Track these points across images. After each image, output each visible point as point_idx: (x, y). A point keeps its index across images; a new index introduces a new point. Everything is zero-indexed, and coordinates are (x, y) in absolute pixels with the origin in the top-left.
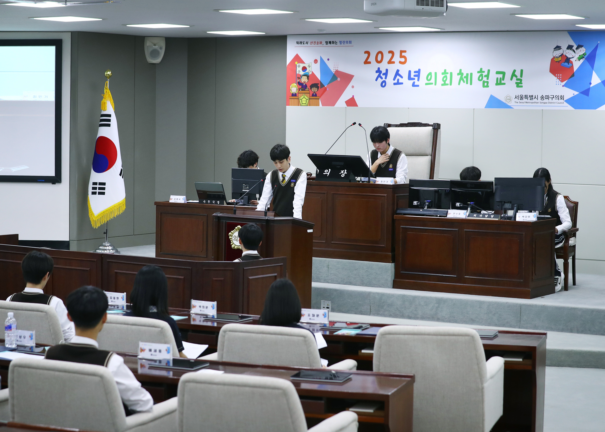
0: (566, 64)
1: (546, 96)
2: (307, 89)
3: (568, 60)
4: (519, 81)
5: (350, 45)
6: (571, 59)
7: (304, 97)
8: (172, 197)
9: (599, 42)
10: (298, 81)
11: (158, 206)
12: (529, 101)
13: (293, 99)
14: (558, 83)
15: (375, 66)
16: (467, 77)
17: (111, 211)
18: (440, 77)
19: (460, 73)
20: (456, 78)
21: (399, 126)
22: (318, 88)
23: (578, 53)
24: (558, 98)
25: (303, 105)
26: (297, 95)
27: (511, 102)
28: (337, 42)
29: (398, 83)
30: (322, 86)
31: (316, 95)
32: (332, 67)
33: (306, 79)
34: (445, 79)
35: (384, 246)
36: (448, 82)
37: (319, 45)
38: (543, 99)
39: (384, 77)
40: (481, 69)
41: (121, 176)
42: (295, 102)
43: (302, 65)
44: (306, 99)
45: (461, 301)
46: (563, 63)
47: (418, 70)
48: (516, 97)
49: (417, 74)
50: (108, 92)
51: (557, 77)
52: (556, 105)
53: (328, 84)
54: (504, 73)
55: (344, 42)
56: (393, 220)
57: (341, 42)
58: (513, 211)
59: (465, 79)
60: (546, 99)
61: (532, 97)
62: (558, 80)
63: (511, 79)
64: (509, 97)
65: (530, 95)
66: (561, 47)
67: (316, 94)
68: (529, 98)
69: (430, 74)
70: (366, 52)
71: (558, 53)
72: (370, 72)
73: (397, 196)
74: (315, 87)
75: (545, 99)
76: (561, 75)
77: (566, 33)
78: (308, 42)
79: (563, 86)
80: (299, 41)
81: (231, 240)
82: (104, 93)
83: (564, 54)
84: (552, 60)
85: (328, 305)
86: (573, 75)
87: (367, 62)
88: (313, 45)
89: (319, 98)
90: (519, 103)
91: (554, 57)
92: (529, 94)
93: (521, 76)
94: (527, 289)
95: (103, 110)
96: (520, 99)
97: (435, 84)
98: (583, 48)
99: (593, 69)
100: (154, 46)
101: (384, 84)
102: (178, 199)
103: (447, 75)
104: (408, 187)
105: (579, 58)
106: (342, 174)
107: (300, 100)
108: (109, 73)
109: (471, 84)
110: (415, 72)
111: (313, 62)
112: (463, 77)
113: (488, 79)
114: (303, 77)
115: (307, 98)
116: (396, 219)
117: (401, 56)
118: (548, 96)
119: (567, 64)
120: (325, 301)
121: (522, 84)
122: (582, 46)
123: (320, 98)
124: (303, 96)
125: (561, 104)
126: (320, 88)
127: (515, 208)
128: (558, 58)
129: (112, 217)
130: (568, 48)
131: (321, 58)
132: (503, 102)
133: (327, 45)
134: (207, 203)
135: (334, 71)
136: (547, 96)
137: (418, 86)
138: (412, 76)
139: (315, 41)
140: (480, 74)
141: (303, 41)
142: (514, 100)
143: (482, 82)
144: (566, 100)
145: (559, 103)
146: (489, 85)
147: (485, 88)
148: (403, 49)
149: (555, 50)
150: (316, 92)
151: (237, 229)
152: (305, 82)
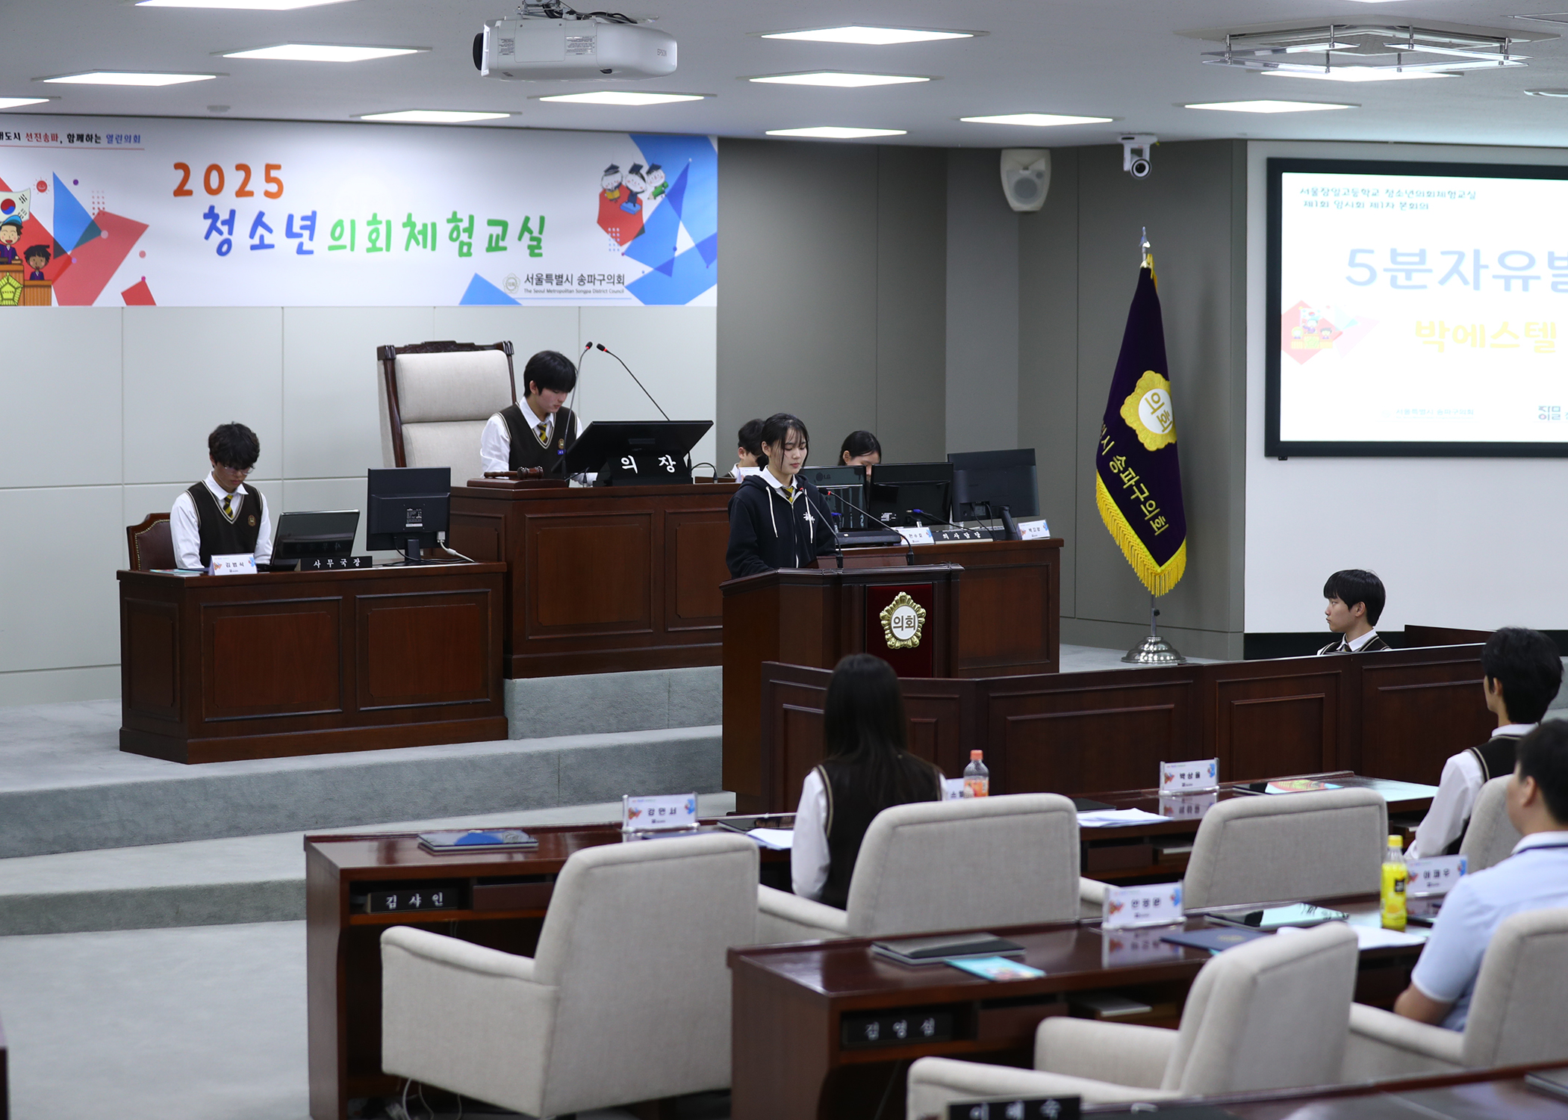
0: (630, 206)
1: (588, 276)
2: (17, 260)
3: (633, 197)
4: (535, 243)
5: (137, 145)
7: (9, 283)
9: (690, 160)
12: (554, 287)
14: (615, 248)
15: (202, 200)
16: (424, 232)
18: (363, 231)
19: (409, 223)
20: (400, 234)
22: (47, 256)
23: (651, 182)
24: (612, 281)
25: (4, 303)
27: (517, 288)
28: (99, 138)
29: (262, 246)
30: (59, 250)
31: (41, 277)
32: (89, 201)
33: (13, 232)
34: (374, 236)
36: (381, 243)
37: (51, 143)
38: (583, 284)
39: (225, 229)
40: (455, 214)
44: (14, 287)
46: (624, 204)
47: (310, 214)
48: (528, 279)
49: (308, 223)
51: (610, 234)
52: (608, 295)
53: (76, 246)
54: (504, 225)
55: (119, 138)
57: (110, 138)
59: (420, 238)
60: (589, 284)
61: (561, 279)
62: (613, 241)
63: (520, 238)
64: (513, 278)
65: (557, 275)
66: (619, 167)
67: (41, 274)
68: (555, 282)
69: (339, 223)
70: (178, 166)
71: (612, 181)
72: (190, 217)
74: (39, 256)
76: (618, 230)
77: (627, 135)
78: (19, 134)
79: (623, 254)
83: (624, 183)
84: (602, 196)
86: (642, 231)
87: (181, 191)
88: (34, 143)
89: (50, 283)
90: (533, 291)
91: (604, 191)
92: (554, 272)
93: (541, 232)
96: (537, 284)
97: (352, 249)
98: (661, 171)
99: (680, 216)
101: (225, 248)
103: (379, 226)
105: (654, 194)
109: (433, 248)
110: (304, 218)
111: (36, 187)
112: (416, 232)
113: (470, 237)
114: (3, 228)
115: (16, 285)
118: (593, 277)
119: (632, 205)
122: (657, 168)
123: (53, 283)
124: (5, 279)
125: (618, 294)
126: (54, 258)
128: (613, 191)
130: (631, 171)
131: (55, 178)
132: (500, 291)
133: (71, 145)
135: (94, 214)
137: (311, 252)
138: (296, 229)
139: (38, 132)
140: (452, 225)
141: (7, 131)
142: (524, 285)
143: (457, 243)
144: (625, 284)
145: (614, 292)
146: (472, 251)
147: (464, 259)
148: (272, 162)
149: (608, 173)
150: (41, 267)
151: (902, 600)
152: (9, 242)
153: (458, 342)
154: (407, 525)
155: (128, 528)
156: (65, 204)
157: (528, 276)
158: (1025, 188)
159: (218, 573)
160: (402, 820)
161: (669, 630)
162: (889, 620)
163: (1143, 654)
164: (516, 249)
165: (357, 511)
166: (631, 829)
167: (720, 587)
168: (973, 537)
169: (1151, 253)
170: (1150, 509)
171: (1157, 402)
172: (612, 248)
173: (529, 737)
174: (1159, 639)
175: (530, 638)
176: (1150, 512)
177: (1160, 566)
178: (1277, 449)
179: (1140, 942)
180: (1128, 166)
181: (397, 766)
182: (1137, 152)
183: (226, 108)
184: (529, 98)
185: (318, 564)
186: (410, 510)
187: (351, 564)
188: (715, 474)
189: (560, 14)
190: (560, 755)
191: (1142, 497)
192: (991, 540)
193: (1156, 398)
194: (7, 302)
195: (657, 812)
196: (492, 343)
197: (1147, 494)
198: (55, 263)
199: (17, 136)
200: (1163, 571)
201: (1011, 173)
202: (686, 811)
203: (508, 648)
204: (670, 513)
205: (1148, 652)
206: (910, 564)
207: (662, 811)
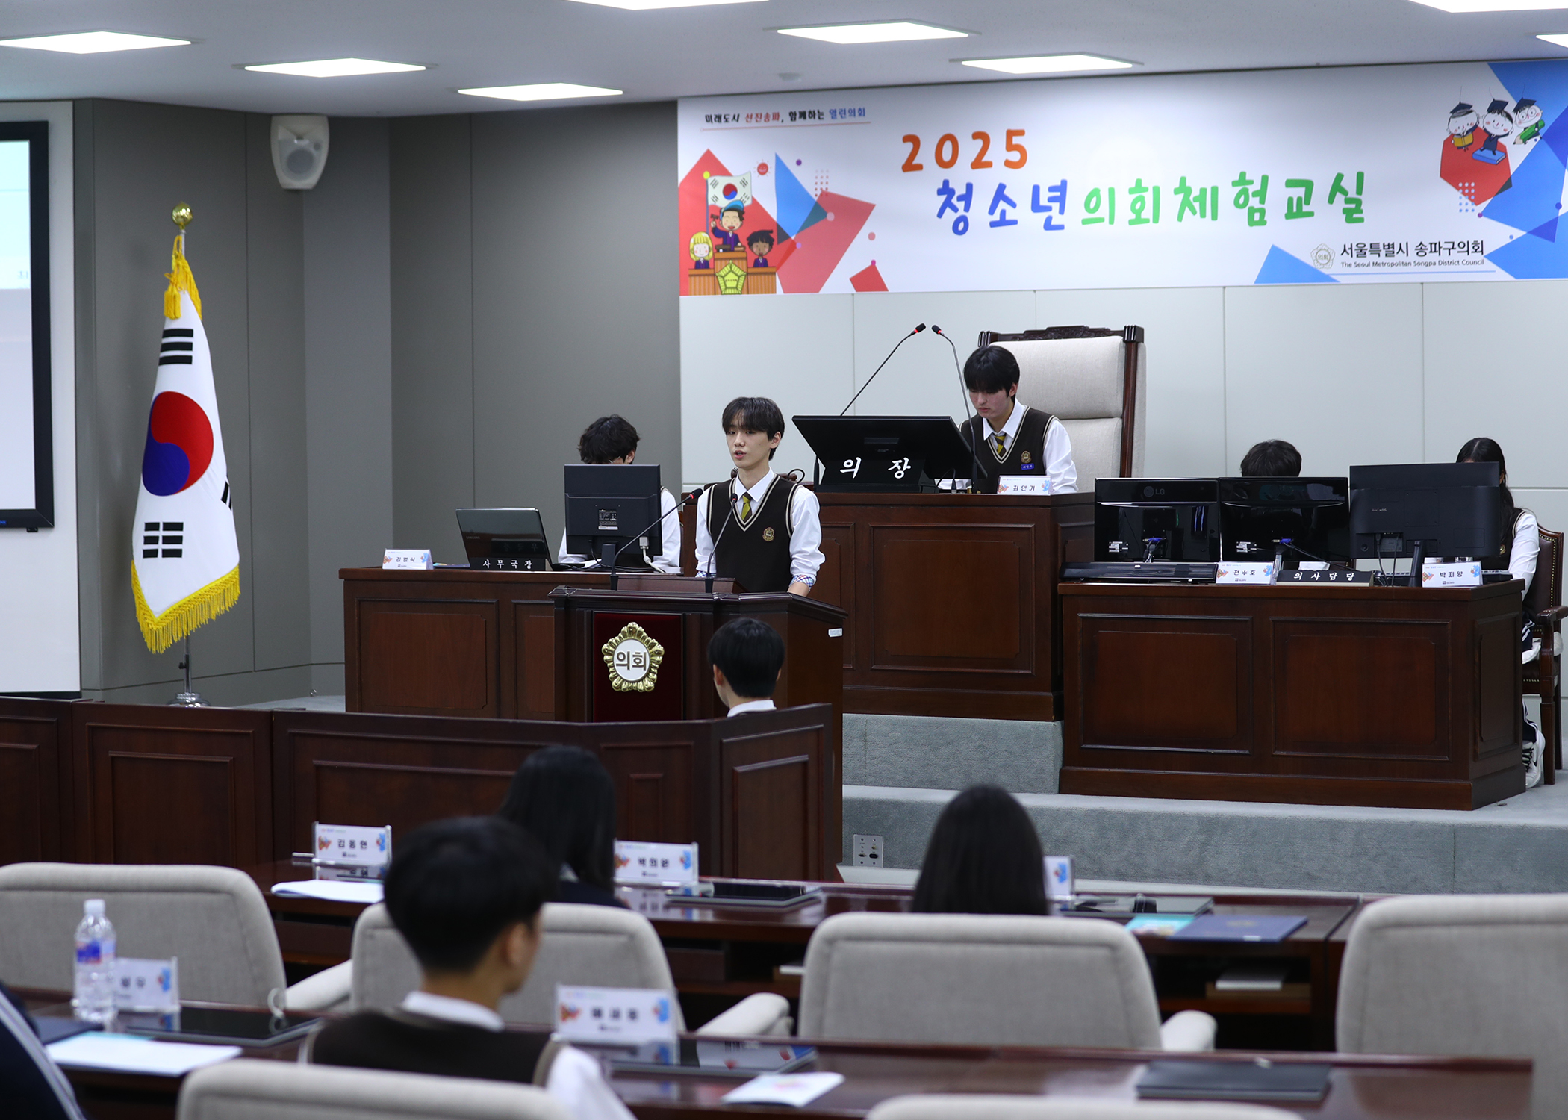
0: (1487, 153)
1: (1431, 244)
2: (740, 247)
3: (1492, 142)
4: (1353, 206)
5: (861, 119)
6: (1500, 140)
7: (731, 271)
8: (389, 553)
10: (713, 224)
11: (349, 580)
12: (1383, 258)
13: (700, 275)
14: (1467, 207)
15: (933, 175)
16: (1201, 198)
17: (200, 602)
18: (1124, 201)
19: (1183, 188)
20: (1171, 203)
21: (1022, 337)
22: (771, 242)
23: (1520, 122)
24: (1466, 249)
25: (728, 291)
26: (711, 266)
27: (1331, 262)
28: (822, 114)
29: (1003, 222)
30: (783, 236)
31: (765, 264)
32: (811, 182)
33: (735, 219)
34: (1138, 206)
35: (1030, 672)
36: (1148, 213)
37: (772, 123)
38: (1424, 254)
39: (961, 205)
40: (1243, 175)
41: (225, 502)
42: (704, 286)
43: (723, 181)
44: (737, 275)
45: (1274, 822)
46: (1478, 152)
47: (1059, 184)
48: (1345, 250)
49: (1058, 194)
50: (183, 268)
51: (1461, 191)
52: (1461, 267)
53: (799, 231)
54: (1308, 185)
55: (843, 112)
56: (1056, 599)
57: (833, 113)
58: (1412, 559)
59: (1197, 205)
60: (1432, 254)
61: (1391, 249)
62: (1465, 200)
63: (1331, 200)
64: (1324, 249)
65: (1386, 244)
66: (1471, 106)
67: (765, 261)
68: (1383, 253)
69: (1095, 193)
70: (907, 138)
71: (1464, 123)
72: (922, 192)
73: (1062, 528)
74: (763, 241)
75: (1428, 252)
76: (1473, 185)
77: (1486, 64)
78: (739, 116)
79: (1480, 215)
80: (713, 113)
81: (608, 664)
82: (170, 271)
83: (1481, 126)
84: (1448, 143)
85: (873, 848)
86: (1508, 184)
87: (910, 166)
88: (753, 123)
89: (773, 270)
90: (1353, 265)
91: (1452, 136)
92: (1382, 240)
93: (1359, 190)
94: (1461, 782)
95: (172, 319)
96: (1357, 256)
97: (1111, 221)
98: (1534, 106)
99: (1565, 166)
100: (296, 141)
101: (961, 226)
102: (409, 560)
103: (1144, 194)
104: (1091, 503)
105: (1523, 137)
106: (896, 469)
107: (720, 279)
108: (185, 212)
109: (1214, 217)
110: (1051, 189)
111: (756, 170)
112: (1191, 198)
113: (1262, 201)
114: (726, 214)
115: (740, 272)
116: (1062, 595)
117: (1010, 147)
118: (1437, 246)
119: (1491, 152)
120: (863, 837)
121: (1361, 212)
122: (1530, 103)
123: (777, 270)
124: (728, 267)
125: (1475, 265)
126: (778, 243)
127: (1417, 551)
128: (1464, 136)
129: (204, 619)
130: (1491, 110)
131: (777, 158)
132: (1308, 266)
133: (793, 123)
134: (494, 566)
135: (816, 195)
136: (1435, 244)
137: (1061, 227)
138: (1044, 201)
139: (758, 112)
140: (1238, 189)
141: (726, 113)
142: (1339, 259)
143: (1246, 210)
144: (1489, 253)
145: (1468, 263)
146: (1266, 218)
147: (1256, 228)
148: (1014, 127)
149: (1455, 114)
150: (764, 253)
151: (632, 632)
152: (732, 228)
154: (600, 528)
156: (787, 185)
157: (1345, 246)
162: (611, 655)
164: (1327, 214)
172: (1464, 208)
194: (730, 291)
198: (779, 248)
199: (736, 118)
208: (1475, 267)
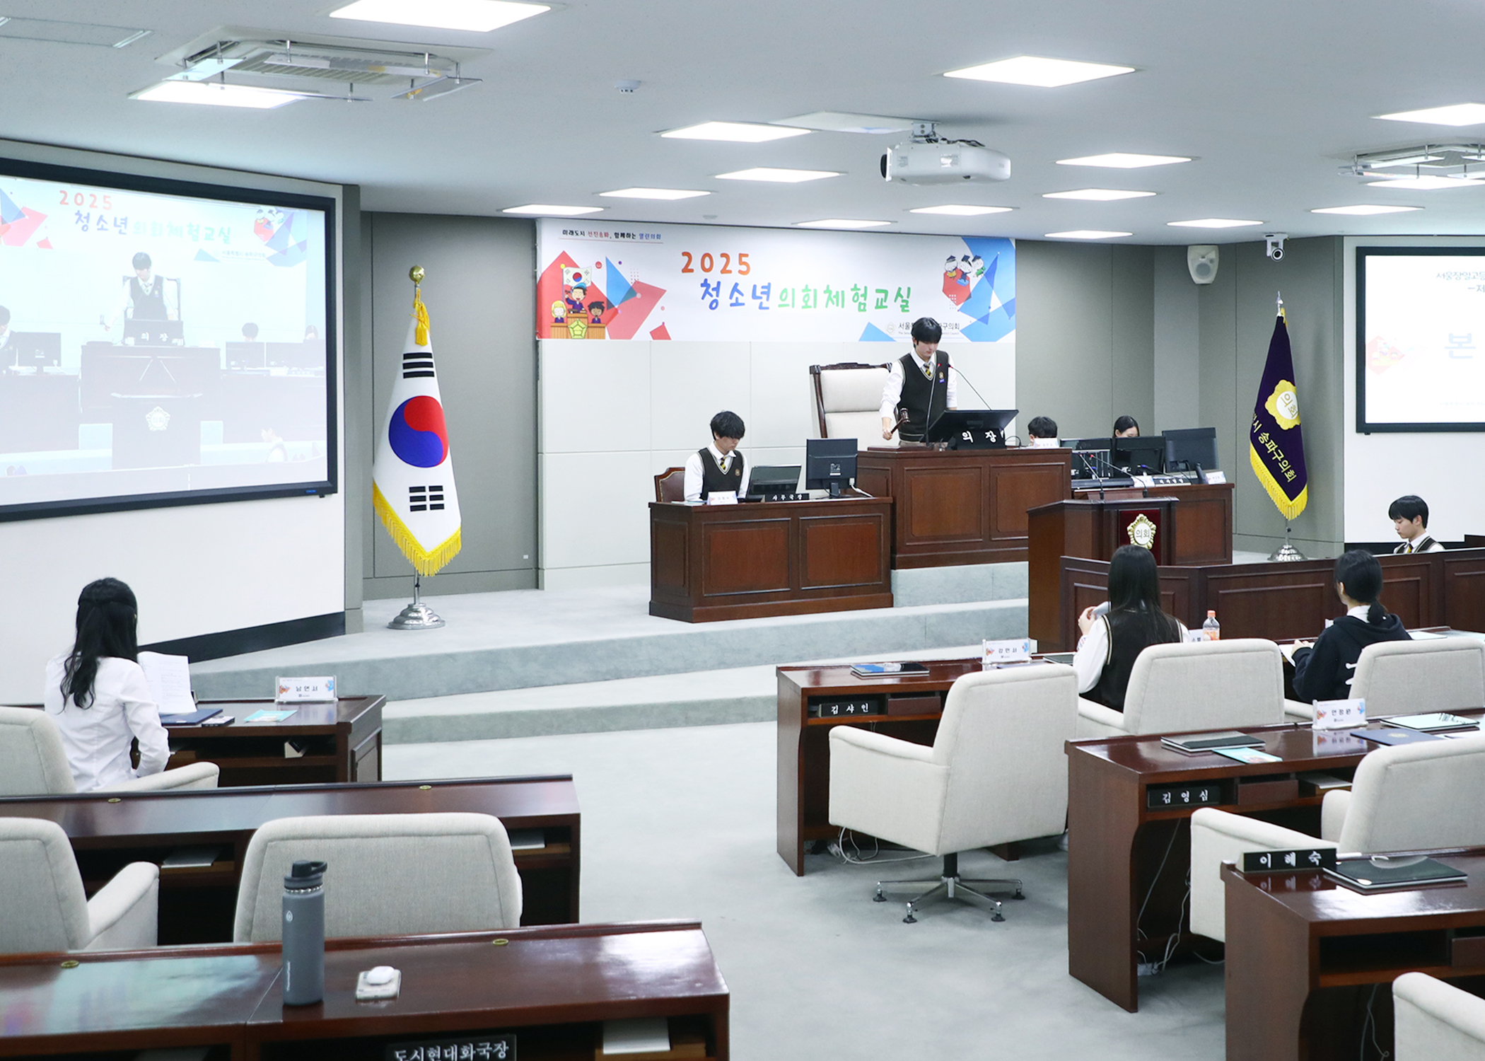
0: (962, 281)
2: (583, 310)
3: (964, 276)
4: (904, 304)
5: (658, 240)
7: (578, 325)
9: (998, 252)
10: (567, 296)
13: (557, 326)
14: (952, 305)
15: (699, 276)
16: (837, 296)
18: (799, 296)
19: (828, 291)
20: (822, 298)
22: (603, 309)
23: (975, 267)
25: (575, 336)
26: (565, 321)
27: (893, 331)
28: (635, 236)
29: (737, 304)
30: (611, 306)
32: (629, 275)
33: (581, 293)
34: (806, 299)
36: (811, 303)
37: (604, 238)
39: (714, 293)
40: (855, 285)
42: (561, 333)
43: (574, 271)
44: (581, 327)
46: (959, 280)
47: (766, 284)
48: (900, 326)
49: (766, 290)
51: (949, 297)
53: (620, 303)
54: (886, 292)
55: (647, 236)
57: (642, 236)
59: (835, 300)
62: (952, 302)
63: (895, 301)
64: (891, 324)
66: (956, 257)
67: (599, 320)
69: (785, 290)
70: (685, 254)
71: (952, 265)
72: (692, 286)
74: (598, 308)
76: (956, 296)
77: (960, 238)
78: (584, 232)
79: (958, 310)
80: (569, 229)
83: (959, 267)
84: (945, 274)
86: (970, 297)
87: (686, 270)
88: (594, 238)
89: (604, 325)
91: (947, 272)
93: (908, 297)
97: (793, 307)
98: (980, 260)
99: (993, 287)
101: (714, 305)
103: (809, 293)
105: (977, 273)
107: (571, 329)
109: (843, 306)
110: (763, 287)
111: (595, 266)
112: (832, 296)
113: (865, 299)
114: (574, 290)
115: (583, 326)
121: (908, 307)
122: (979, 258)
123: (606, 325)
124: (576, 322)
126: (607, 310)
128: (952, 272)
130: (962, 260)
131: (607, 260)
132: (883, 333)
133: (617, 239)
135: (632, 283)
137: (768, 308)
138: (758, 294)
139: (596, 231)
140: (854, 292)
141: (576, 230)
142: (897, 329)
143: (857, 303)
144: (960, 329)
146: (866, 308)
147: (861, 313)
148: (743, 252)
149: (948, 261)
150: (598, 315)
151: (1141, 519)
152: (578, 299)
153: (859, 363)
154: (831, 474)
155: (655, 477)
156: (613, 276)
157: (900, 323)
158: (1203, 269)
159: (713, 503)
160: (828, 658)
161: (993, 539)
162: (1133, 532)
163: (1281, 556)
164: (893, 306)
165: (799, 465)
166: (988, 662)
167: (1027, 512)
168: (1178, 482)
169: (1284, 307)
170: (1285, 466)
171: (1288, 400)
173: (906, 606)
174: (1291, 547)
175: (908, 544)
176: (1285, 468)
177: (1291, 500)
178: (1364, 427)
179: (1338, 737)
180: (1270, 252)
181: (825, 624)
182: (1275, 244)
183: (714, 217)
184: (904, 210)
185: (775, 498)
186: (833, 464)
187: (796, 498)
188: (1020, 443)
189: (936, 141)
190: (926, 617)
191: (1279, 458)
192: (1189, 484)
193: (1287, 397)
195: (1004, 650)
196: (880, 364)
197: (1282, 456)
198: (608, 313)
199: (582, 233)
200: (1293, 504)
201: (1194, 260)
202: (1023, 650)
203: (893, 550)
204: (993, 467)
205: (1284, 555)
206: (1145, 497)
207: (1007, 650)
208: (955, 336)
